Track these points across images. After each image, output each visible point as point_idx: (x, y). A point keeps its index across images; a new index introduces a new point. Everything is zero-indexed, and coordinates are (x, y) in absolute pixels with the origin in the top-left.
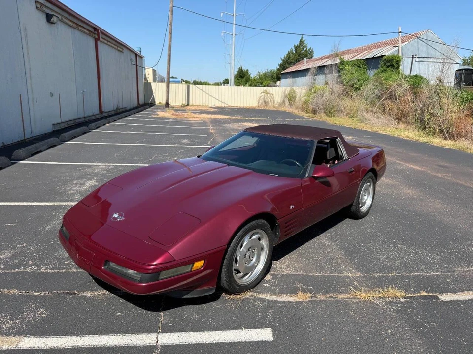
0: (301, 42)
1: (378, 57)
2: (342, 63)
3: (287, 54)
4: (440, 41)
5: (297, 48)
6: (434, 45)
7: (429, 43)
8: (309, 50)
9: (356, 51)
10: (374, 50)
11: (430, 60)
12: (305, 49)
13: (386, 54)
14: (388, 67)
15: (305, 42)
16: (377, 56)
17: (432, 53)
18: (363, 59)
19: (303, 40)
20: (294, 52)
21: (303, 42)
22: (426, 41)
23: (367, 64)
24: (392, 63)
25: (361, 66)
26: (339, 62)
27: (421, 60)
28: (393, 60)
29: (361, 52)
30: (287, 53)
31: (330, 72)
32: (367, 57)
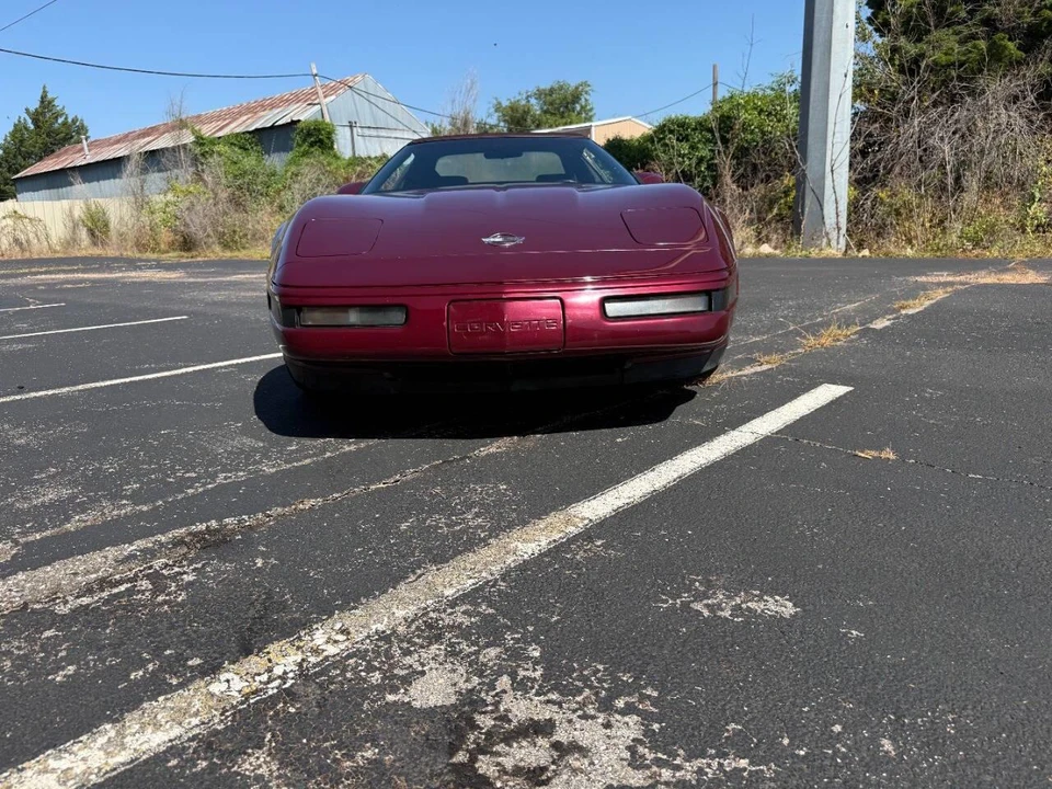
0: (46, 103)
1: (283, 125)
2: (200, 141)
3: (13, 134)
4: (389, 95)
5: (36, 117)
6: (380, 103)
7: (372, 99)
8: (74, 121)
9: (219, 117)
10: (262, 113)
11: (383, 133)
12: (60, 120)
13: (302, 118)
14: (312, 145)
15: (56, 103)
16: (280, 123)
17: (382, 120)
18: (249, 132)
19: (50, 96)
20: (32, 127)
21: (50, 103)
22: (366, 95)
23: (260, 142)
24: (317, 138)
25: (248, 146)
26: (192, 138)
27: (367, 132)
28: (319, 130)
29: (234, 120)
30: (11, 129)
31: (177, 164)
32: (258, 125)
